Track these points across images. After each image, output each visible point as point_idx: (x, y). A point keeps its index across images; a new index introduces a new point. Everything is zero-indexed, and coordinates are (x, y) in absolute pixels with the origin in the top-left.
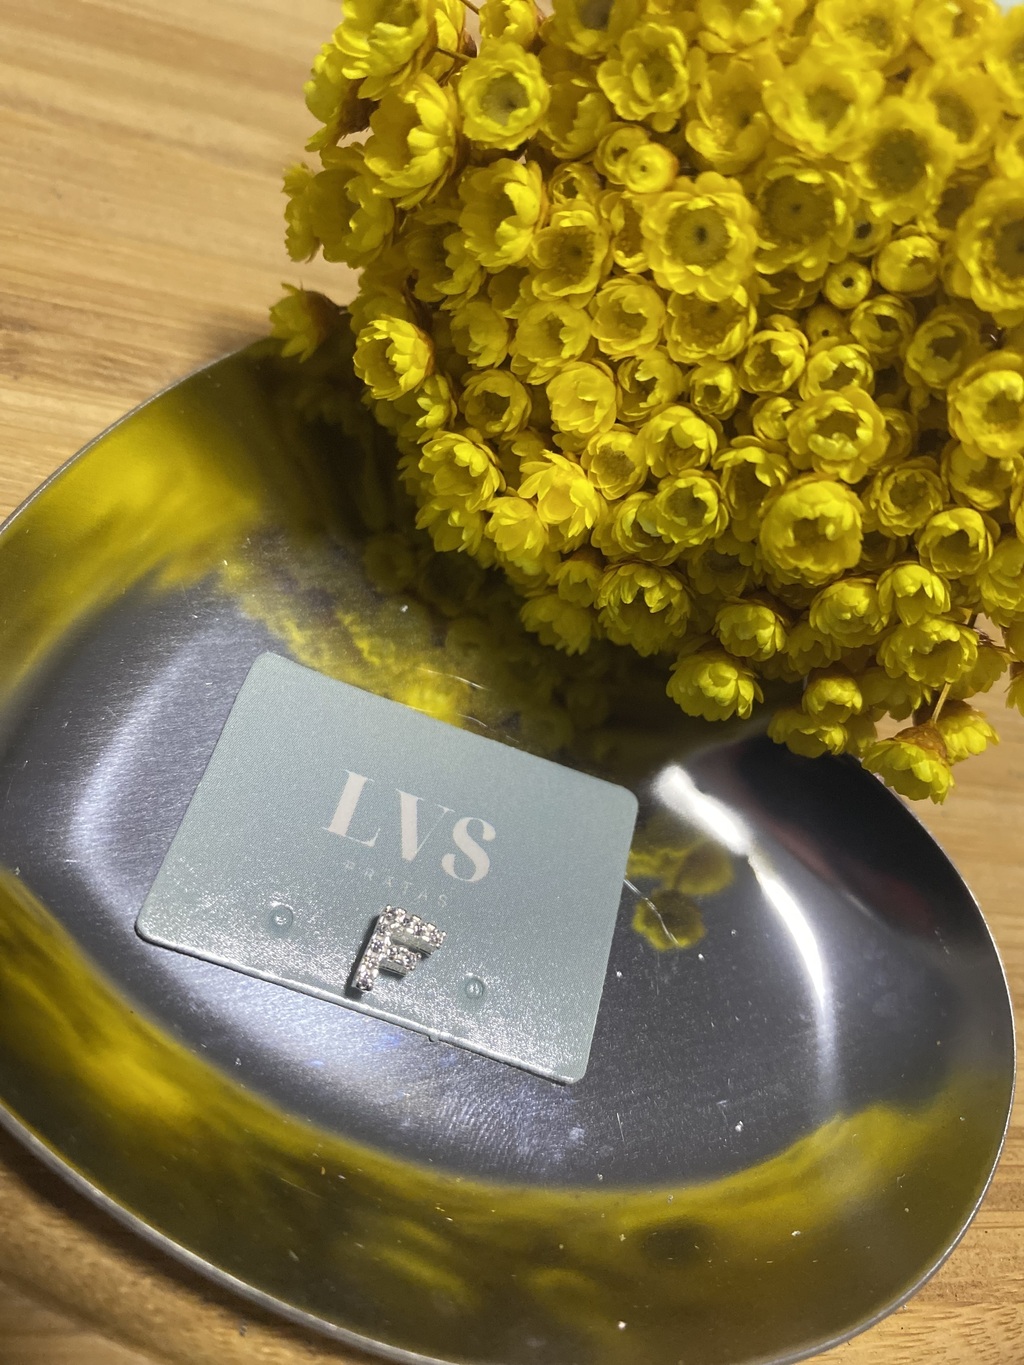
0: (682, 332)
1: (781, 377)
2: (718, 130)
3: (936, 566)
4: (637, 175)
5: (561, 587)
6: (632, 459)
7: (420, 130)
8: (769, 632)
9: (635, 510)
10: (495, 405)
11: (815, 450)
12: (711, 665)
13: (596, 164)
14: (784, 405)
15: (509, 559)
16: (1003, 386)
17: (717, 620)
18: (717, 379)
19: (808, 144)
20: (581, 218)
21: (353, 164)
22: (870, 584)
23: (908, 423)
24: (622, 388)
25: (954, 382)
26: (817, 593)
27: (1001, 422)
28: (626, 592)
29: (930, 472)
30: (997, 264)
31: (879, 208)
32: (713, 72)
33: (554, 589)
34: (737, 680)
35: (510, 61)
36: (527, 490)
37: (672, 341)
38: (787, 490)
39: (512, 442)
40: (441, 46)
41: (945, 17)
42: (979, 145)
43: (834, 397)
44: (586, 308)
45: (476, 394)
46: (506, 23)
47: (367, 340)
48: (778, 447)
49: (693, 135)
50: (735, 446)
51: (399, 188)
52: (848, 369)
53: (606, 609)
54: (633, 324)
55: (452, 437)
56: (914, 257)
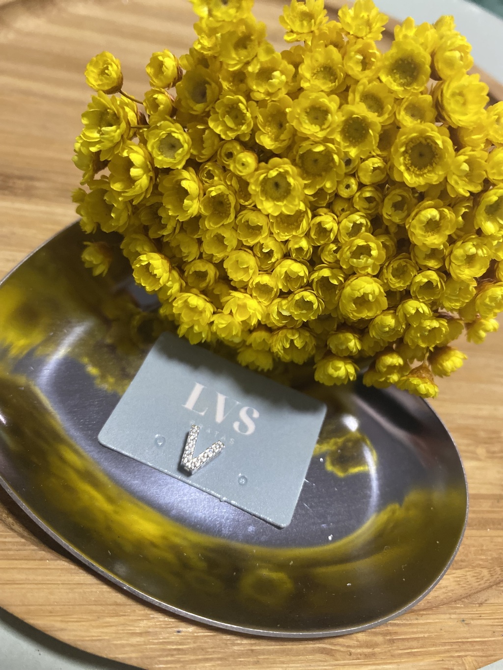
0: (278, 228)
1: (329, 236)
2: (270, 133)
3: (423, 298)
4: (241, 168)
5: (253, 345)
6: (271, 286)
7: (134, 168)
8: (353, 343)
9: (277, 307)
10: (202, 275)
11: (354, 265)
12: (331, 363)
13: (218, 163)
14: (333, 247)
16: (429, 217)
17: (328, 343)
18: (300, 244)
19: (313, 135)
20: (220, 189)
21: (105, 187)
22: (392, 313)
23: (391, 239)
24: (259, 258)
25: (407, 220)
26: (370, 322)
27: (433, 231)
28: (285, 342)
29: (408, 260)
30: (412, 164)
31: (353, 152)
32: (261, 109)
33: (250, 345)
34: (345, 365)
36: (227, 309)
37: (275, 232)
38: (346, 286)
39: (213, 289)
40: (132, 126)
41: (357, 63)
42: (389, 114)
43: (356, 239)
44: (233, 228)
45: (191, 273)
46: (157, 106)
47: (138, 266)
48: (335, 266)
49: (259, 139)
50: (316, 271)
51: (131, 196)
52: (358, 224)
53: (277, 352)
54: (257, 230)
55: (186, 295)
56: (374, 167)
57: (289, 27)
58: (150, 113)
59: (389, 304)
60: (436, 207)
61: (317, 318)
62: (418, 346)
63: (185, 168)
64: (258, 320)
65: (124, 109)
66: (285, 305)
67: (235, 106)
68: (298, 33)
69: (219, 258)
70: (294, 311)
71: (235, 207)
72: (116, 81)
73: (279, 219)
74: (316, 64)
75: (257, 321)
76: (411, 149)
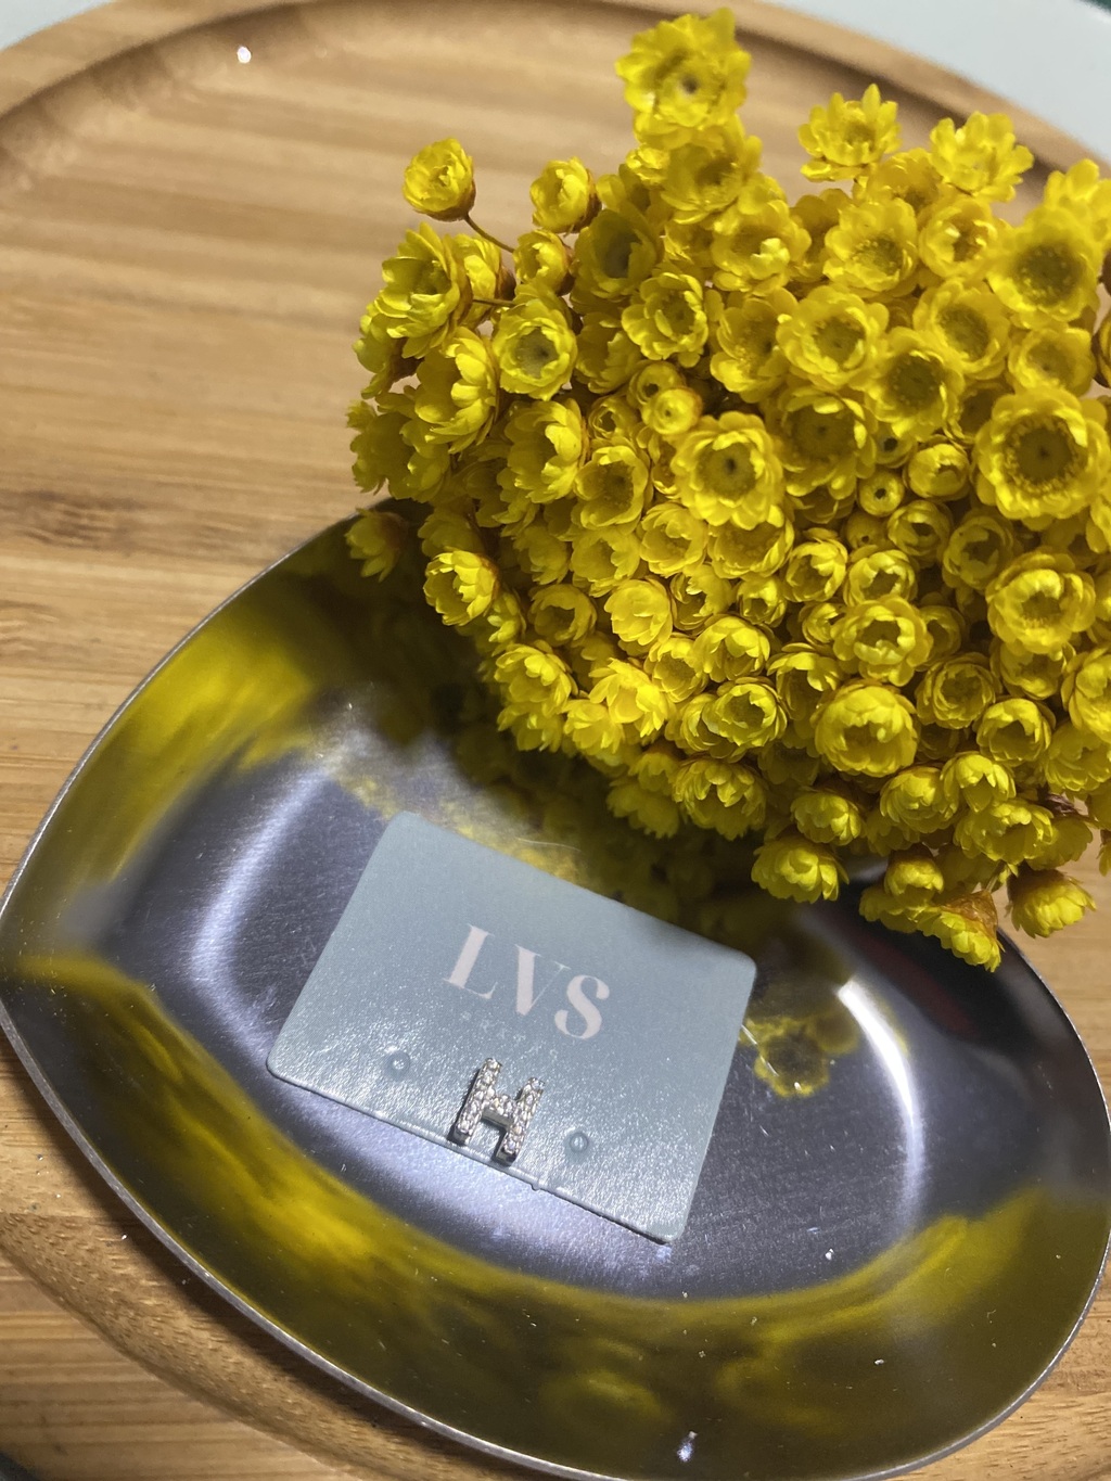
0: (725, 551)
1: (824, 587)
2: (742, 360)
3: (1002, 755)
4: (663, 421)
5: (640, 779)
6: (691, 666)
7: (461, 384)
8: (845, 820)
9: (699, 712)
10: (564, 617)
11: (860, 657)
12: (791, 852)
13: (628, 401)
14: (829, 611)
15: (591, 754)
16: (1037, 587)
17: (793, 808)
18: (762, 592)
19: (819, 377)
20: (620, 454)
21: (404, 411)
22: (932, 774)
23: (954, 616)
24: (676, 600)
25: (992, 584)
26: (883, 784)
27: (1043, 617)
28: (699, 789)
29: (981, 668)
30: (1020, 471)
31: (900, 426)
32: (730, 309)
33: (635, 778)
34: (819, 864)
35: (537, 319)
36: (597, 694)
37: (715, 557)
38: (837, 697)
39: (581, 648)
41: (944, 244)
42: (992, 360)
43: (875, 606)
44: (633, 533)
45: (542, 607)
46: (538, 266)
47: (434, 572)
48: (826, 651)
49: (717, 369)
50: (787, 653)
51: (448, 436)
52: (889, 575)
53: (682, 804)
54: (677, 546)
55: (523, 649)
56: (942, 465)
57: (819, 150)
58: (524, 275)
59: (921, 752)
60: (1058, 570)
63: (559, 399)
64: (656, 729)
67: (678, 294)
68: (834, 164)
69: (599, 590)
71: (644, 494)
72: (459, 197)
73: (725, 534)
74: (863, 233)
75: (652, 729)
76: (1022, 439)
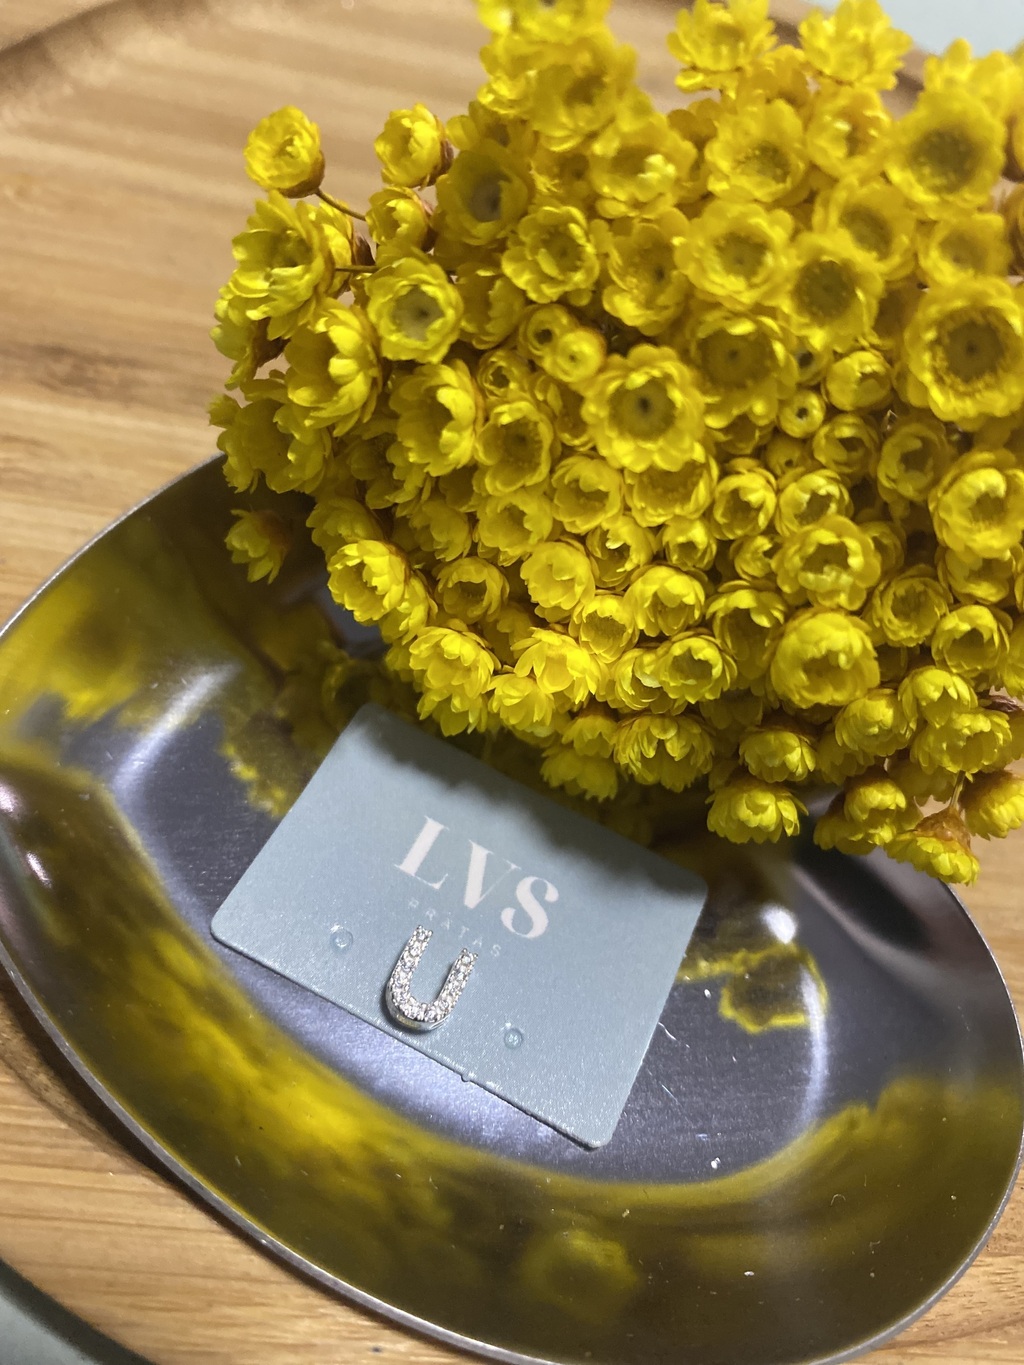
0: (641, 499)
1: (755, 518)
2: (635, 291)
3: (958, 666)
4: (567, 366)
5: (576, 745)
6: (621, 622)
7: (338, 358)
8: (798, 756)
9: (630, 669)
10: (473, 592)
11: (807, 586)
12: (745, 795)
13: (521, 352)
14: (763, 543)
15: (520, 728)
16: (983, 488)
17: (740, 753)
18: (690, 535)
19: (730, 298)
20: (519, 410)
21: (275, 396)
22: (887, 695)
23: (894, 531)
24: (597, 559)
25: (933, 492)
26: (837, 712)
27: (989, 519)
28: (645, 745)
29: (928, 580)
30: (953, 369)
31: (818, 338)
32: (618, 239)
33: (571, 745)
34: (776, 802)
35: (415, 276)
36: (522, 668)
37: (635, 506)
38: (788, 630)
39: (496, 622)
40: (338, 266)
41: (837, 137)
42: (902, 256)
43: (815, 530)
44: (545, 493)
45: (450, 585)
46: (396, 224)
47: (339, 566)
48: (767, 585)
49: (611, 303)
50: (723, 593)
51: (329, 418)
52: (822, 497)
53: (628, 764)
54: (596, 499)
55: (438, 632)
56: (862, 374)
57: (687, 58)
58: (379, 238)
59: (882, 675)
60: (999, 466)
61: (718, 695)
62: (941, 770)
63: (447, 360)
64: (590, 693)
65: (320, 230)
66: (649, 664)
67: (561, 229)
68: (707, 72)
69: (512, 558)
70: (667, 679)
71: (552, 450)
72: (309, 169)
73: (645, 479)
74: (743, 141)
75: (586, 694)
